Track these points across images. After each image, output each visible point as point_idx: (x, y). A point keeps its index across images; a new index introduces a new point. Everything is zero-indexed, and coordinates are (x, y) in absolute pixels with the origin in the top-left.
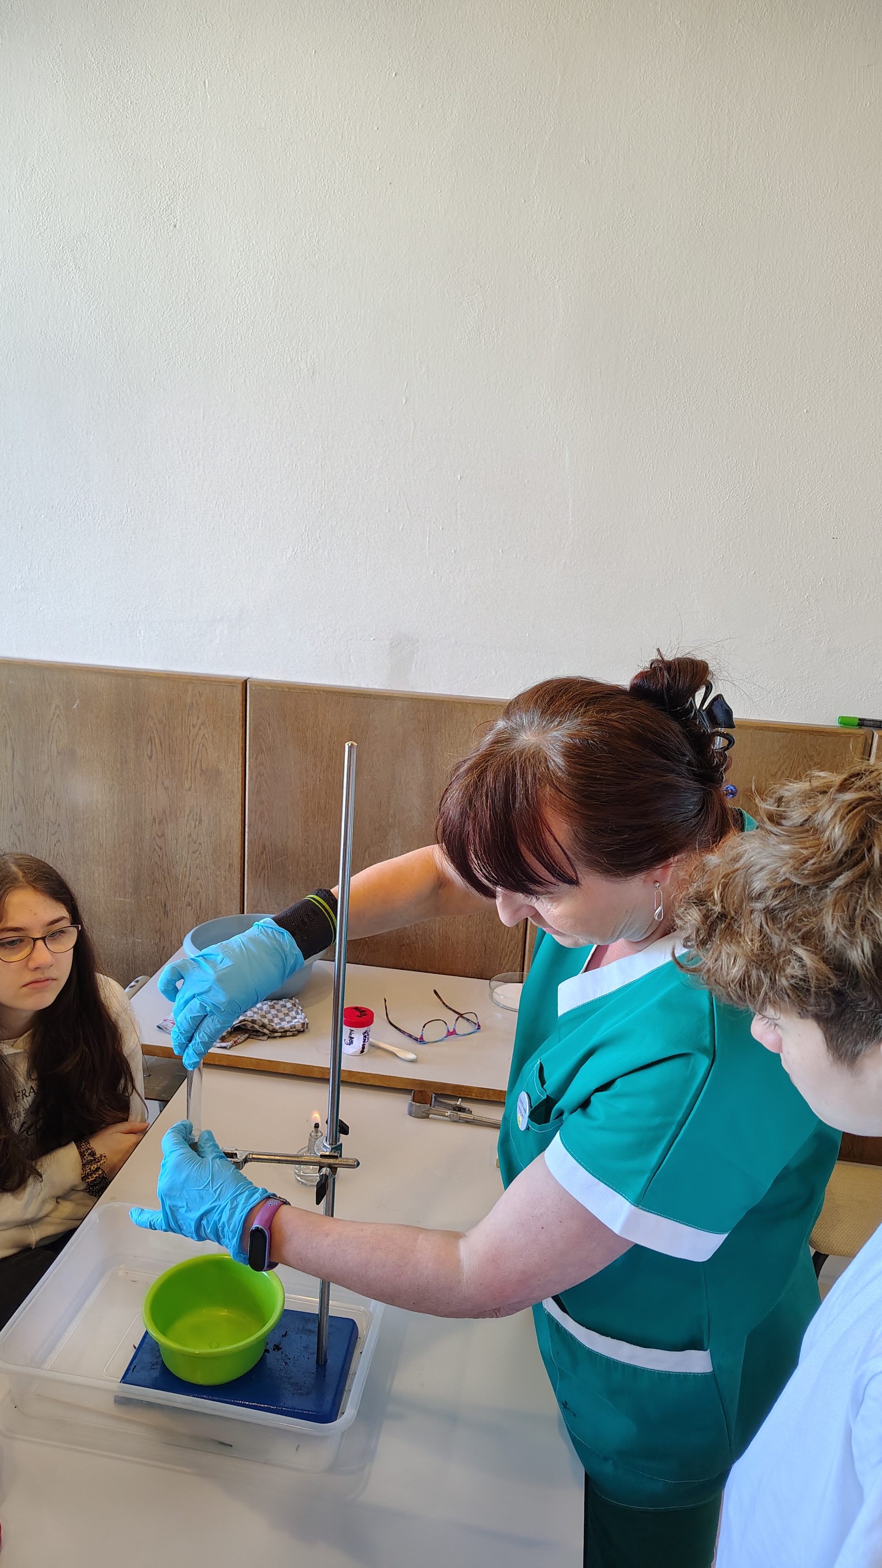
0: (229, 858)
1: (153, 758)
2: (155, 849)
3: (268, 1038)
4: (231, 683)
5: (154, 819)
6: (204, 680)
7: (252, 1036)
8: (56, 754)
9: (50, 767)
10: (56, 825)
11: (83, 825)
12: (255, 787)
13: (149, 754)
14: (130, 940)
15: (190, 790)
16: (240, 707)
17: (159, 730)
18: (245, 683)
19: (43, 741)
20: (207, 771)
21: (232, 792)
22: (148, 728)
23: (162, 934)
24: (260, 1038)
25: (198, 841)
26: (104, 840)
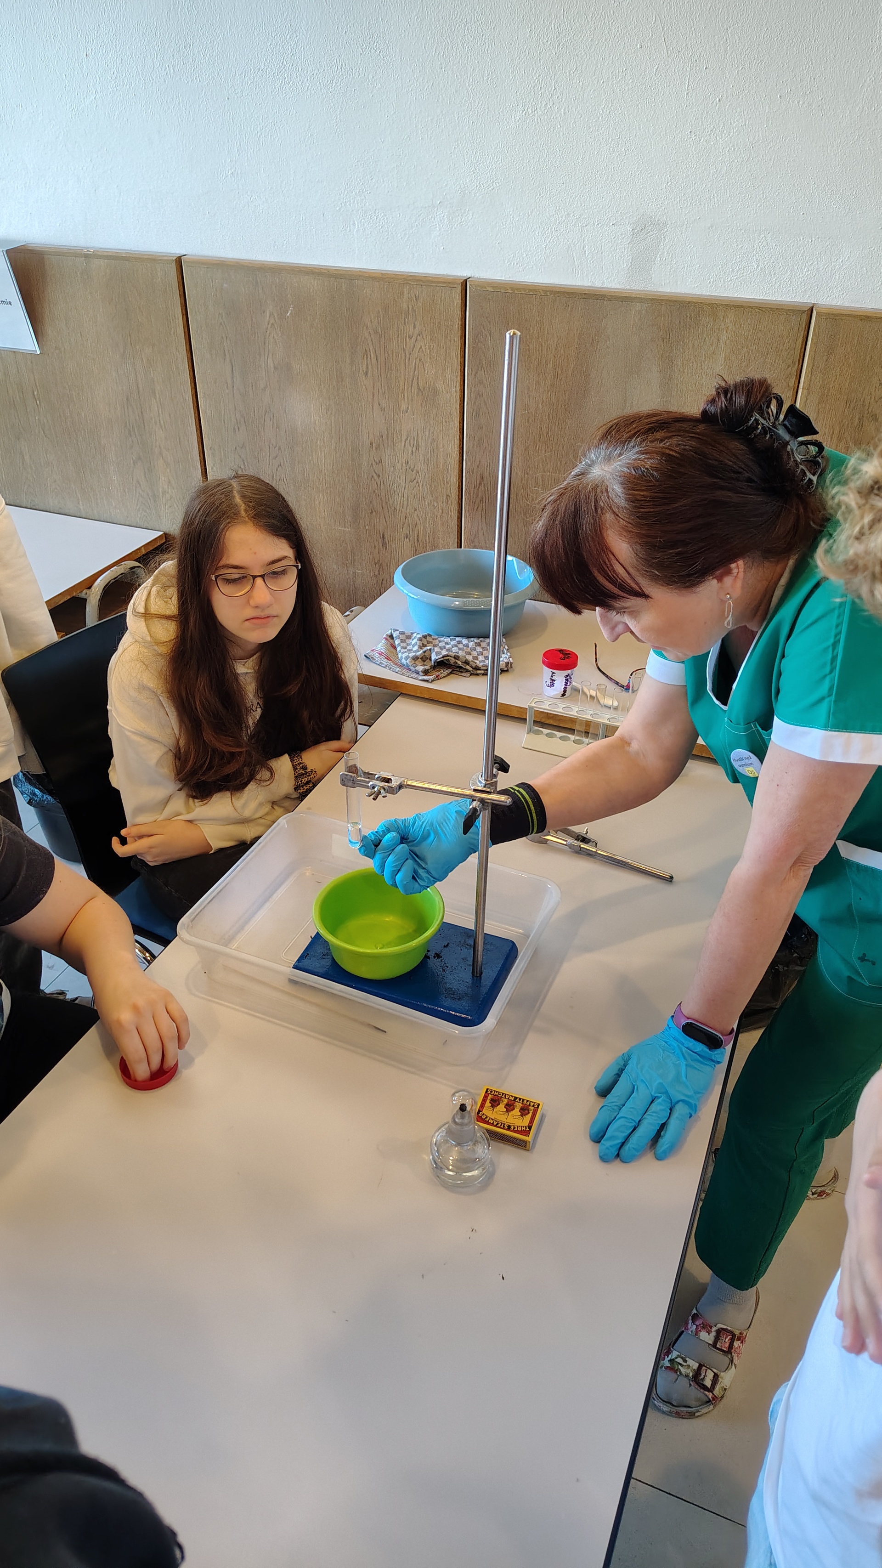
0: (447, 488)
1: (369, 374)
2: (373, 476)
3: (471, 675)
4: (449, 283)
5: (371, 444)
6: (421, 281)
7: (455, 672)
8: (273, 369)
9: (268, 384)
10: (277, 448)
11: (303, 449)
12: (474, 410)
13: (364, 370)
14: (351, 570)
15: (407, 412)
16: (459, 313)
17: (374, 342)
18: (465, 283)
19: (260, 354)
20: (424, 389)
21: (450, 413)
22: (363, 339)
23: (381, 566)
24: (463, 674)
25: (416, 468)
26: (323, 466)
